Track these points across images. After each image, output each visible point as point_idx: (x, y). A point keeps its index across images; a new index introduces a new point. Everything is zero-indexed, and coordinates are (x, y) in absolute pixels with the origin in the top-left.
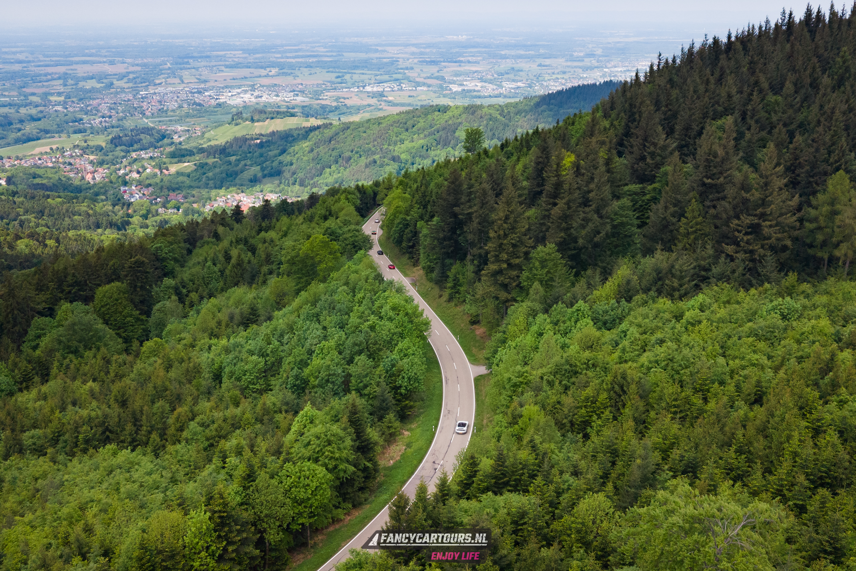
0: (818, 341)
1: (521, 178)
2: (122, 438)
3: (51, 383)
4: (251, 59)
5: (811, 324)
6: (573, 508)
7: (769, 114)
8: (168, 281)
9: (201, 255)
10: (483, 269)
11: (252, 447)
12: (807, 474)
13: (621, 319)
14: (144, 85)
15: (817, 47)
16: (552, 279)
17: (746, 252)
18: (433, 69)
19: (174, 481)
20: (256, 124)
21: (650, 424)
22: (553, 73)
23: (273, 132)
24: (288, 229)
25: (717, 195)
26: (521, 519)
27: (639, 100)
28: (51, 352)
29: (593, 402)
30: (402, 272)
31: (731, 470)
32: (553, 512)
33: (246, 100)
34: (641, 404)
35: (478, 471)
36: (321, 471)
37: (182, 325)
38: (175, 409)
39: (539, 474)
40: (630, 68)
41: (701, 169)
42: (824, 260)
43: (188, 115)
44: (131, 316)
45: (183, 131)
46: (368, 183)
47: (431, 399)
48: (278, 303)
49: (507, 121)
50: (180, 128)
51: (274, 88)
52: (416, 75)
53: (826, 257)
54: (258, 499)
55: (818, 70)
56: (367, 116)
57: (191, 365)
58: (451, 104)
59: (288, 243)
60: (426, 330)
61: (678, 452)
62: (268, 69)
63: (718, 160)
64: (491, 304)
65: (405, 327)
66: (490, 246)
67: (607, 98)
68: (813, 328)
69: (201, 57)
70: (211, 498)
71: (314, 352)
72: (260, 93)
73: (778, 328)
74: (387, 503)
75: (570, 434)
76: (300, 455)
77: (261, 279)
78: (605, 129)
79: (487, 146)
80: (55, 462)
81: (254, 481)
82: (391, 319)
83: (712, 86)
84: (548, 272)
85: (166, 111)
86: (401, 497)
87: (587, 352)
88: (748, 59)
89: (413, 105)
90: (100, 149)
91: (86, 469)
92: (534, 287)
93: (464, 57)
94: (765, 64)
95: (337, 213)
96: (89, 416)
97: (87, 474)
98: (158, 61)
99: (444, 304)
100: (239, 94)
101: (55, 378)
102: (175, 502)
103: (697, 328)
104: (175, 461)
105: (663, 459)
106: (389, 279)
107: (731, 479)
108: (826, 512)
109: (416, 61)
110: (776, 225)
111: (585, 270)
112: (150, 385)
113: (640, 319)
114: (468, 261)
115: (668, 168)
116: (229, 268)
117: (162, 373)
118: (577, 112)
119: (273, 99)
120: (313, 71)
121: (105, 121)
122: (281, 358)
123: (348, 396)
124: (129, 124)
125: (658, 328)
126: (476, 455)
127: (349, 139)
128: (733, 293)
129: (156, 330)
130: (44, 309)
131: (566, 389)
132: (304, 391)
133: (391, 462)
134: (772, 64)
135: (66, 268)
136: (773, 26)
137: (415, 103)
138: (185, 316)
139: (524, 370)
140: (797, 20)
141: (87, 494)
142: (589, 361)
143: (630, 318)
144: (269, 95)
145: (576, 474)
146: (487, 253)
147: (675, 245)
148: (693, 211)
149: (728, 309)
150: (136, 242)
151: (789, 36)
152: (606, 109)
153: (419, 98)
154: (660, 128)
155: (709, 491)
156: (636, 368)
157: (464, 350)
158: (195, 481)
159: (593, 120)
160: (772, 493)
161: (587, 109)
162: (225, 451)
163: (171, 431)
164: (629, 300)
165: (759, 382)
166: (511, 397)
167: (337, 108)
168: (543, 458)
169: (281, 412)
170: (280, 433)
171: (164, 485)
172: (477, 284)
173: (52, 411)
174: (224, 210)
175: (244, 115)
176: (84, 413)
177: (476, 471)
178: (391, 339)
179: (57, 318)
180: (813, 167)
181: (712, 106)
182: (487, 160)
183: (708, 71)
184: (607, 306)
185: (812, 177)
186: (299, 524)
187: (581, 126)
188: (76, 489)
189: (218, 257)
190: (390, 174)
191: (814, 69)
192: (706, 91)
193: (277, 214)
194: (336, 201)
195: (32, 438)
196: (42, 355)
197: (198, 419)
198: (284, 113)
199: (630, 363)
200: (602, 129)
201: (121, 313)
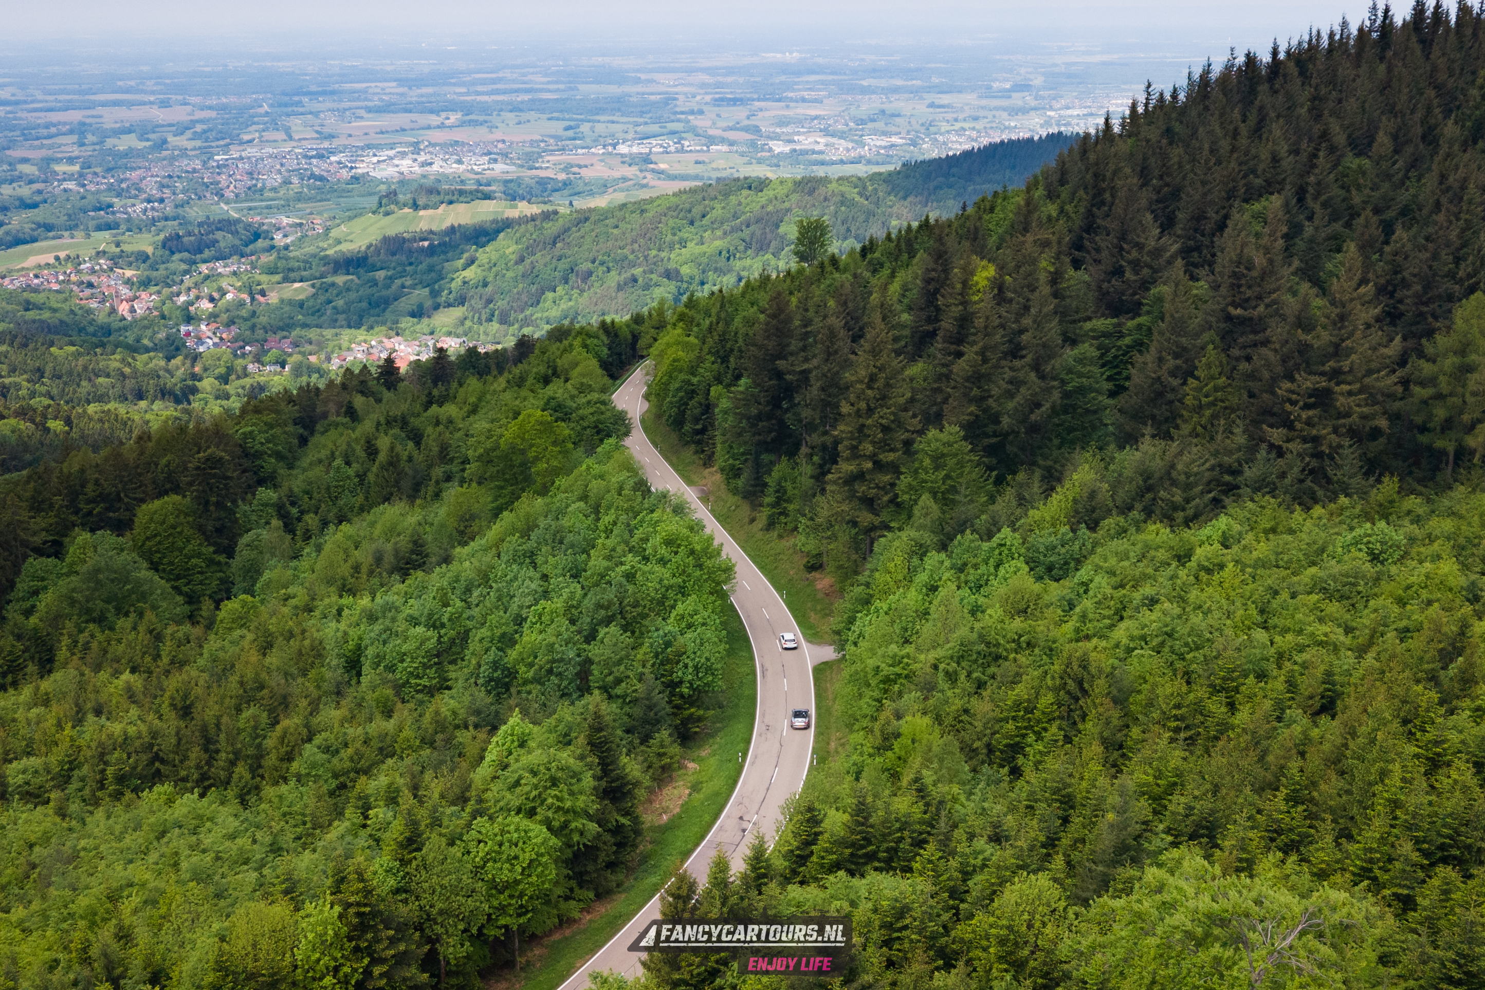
0: (1438, 600)
1: (898, 307)
2: (183, 773)
3: (57, 676)
4: (414, 95)
5: (1424, 571)
6: (992, 901)
7: (1348, 191)
8: (266, 494)
9: (324, 446)
10: (829, 472)
11: (415, 789)
12: (1417, 841)
13: (1079, 562)
14: (222, 143)
15: (1434, 69)
16: (954, 490)
17: (1305, 440)
18: (739, 114)
19: (276, 849)
20: (422, 213)
21: (1131, 749)
22: (956, 120)
23: (453, 227)
24: (480, 399)
25: (1251, 337)
26: (898, 920)
27: (1112, 167)
28: (56, 620)
29: (1028, 711)
30: (683, 476)
31: (1279, 832)
32: (957, 909)
33: (405, 170)
34: (1115, 714)
35: (821, 833)
36: (538, 832)
37: (290, 572)
38: (278, 723)
39: (931, 839)
40: (1094, 110)
41: (1223, 290)
42: (1447, 454)
43: (299, 198)
44: (199, 555)
45: (291, 226)
46: (622, 318)
47: (737, 705)
48: (462, 533)
49: (872, 207)
50: (285, 221)
51: (453, 148)
52: (708, 123)
53: (1451, 448)
54: (426, 882)
55: (1437, 111)
56: (620, 197)
57: (307, 643)
58: (770, 175)
59: (480, 424)
60: (728, 580)
61: (1183, 800)
62: (444, 115)
63: (1255, 273)
64: (844, 535)
65: (689, 575)
66: (842, 429)
67: (1053, 164)
68: (1427, 577)
69: (323, 93)
70: (342, 880)
71: (526, 619)
72: (428, 157)
73: (1364, 577)
74: (658, 890)
75: (985, 768)
76: (502, 804)
77: (431, 489)
78: (1050, 218)
79: (836, 251)
80: (64, 816)
81: (419, 849)
82: (663, 562)
83: (1243, 141)
84: (947, 477)
85: (262, 190)
86: (682, 878)
87: (1018, 620)
88: (1308, 92)
89: (702, 179)
90: (143, 257)
91: (118, 829)
92: (921, 503)
93: (794, 91)
94: (1340, 101)
95: (567, 371)
96: (125, 733)
97: (120, 839)
98: (247, 100)
99: (760, 535)
100: (391, 158)
101: (65, 665)
102: (278, 888)
103: (1216, 577)
104: (277, 814)
105: (1155, 812)
106: (660, 489)
107: (1280, 850)
108: (1452, 909)
109: (708, 98)
110: (1360, 392)
111: (1014, 473)
112: (234, 679)
113: (1113, 561)
114: (801, 458)
115: (1163, 289)
116: (374, 469)
117: (254, 657)
118: (999, 189)
119: (453, 168)
120: (524, 116)
121: (153, 209)
122: (467, 632)
123: (587, 698)
124: (195, 213)
125: (1145, 577)
126: (816, 805)
127: (588, 240)
128: (1282, 514)
129: (244, 580)
130: (45, 543)
131: (979, 687)
132: (508, 690)
133: (665, 817)
134: (1353, 100)
135: (82, 471)
136: (1354, 31)
137: (706, 175)
138: (296, 556)
139: (904, 652)
140: (1398, 21)
141: (120, 873)
142: (1020, 636)
143: (1095, 559)
144: (446, 160)
145: (997, 838)
146: (836, 442)
147: (1177, 427)
148: (1208, 365)
149: (1272, 544)
150: (208, 424)
151: (1384, 50)
152: (1051, 184)
153: (714, 165)
154: (1149, 217)
155: (1238, 870)
156: (1105, 649)
157: (795, 617)
158: (314, 851)
159: (1028, 203)
160: (1354, 874)
161: (1017, 184)
162: (367, 797)
163: (271, 760)
164: (1093, 526)
165: (1329, 674)
166: (879, 701)
167: (566, 184)
168: (938, 809)
169: (466, 727)
170: (464, 765)
171: (258, 857)
172: (819, 498)
173: (60, 726)
174: (365, 366)
175: (401, 197)
176: (116, 728)
177: (817, 834)
178: (664, 597)
179: (68, 560)
180: (1427, 287)
181: (1245, 176)
182: (837, 275)
183: (1236, 114)
184: (1053, 538)
185: (1426, 304)
186: (500, 928)
187: (1006, 214)
188: (102, 865)
189: (354, 450)
190: (662, 302)
191: (1429, 109)
192: (1234, 149)
193: (459, 374)
194: (565, 350)
195: (24, 772)
196: (41, 625)
197: (318, 739)
198: (471, 192)
199: (1095, 641)
200: (1045, 220)
201: (181, 550)
